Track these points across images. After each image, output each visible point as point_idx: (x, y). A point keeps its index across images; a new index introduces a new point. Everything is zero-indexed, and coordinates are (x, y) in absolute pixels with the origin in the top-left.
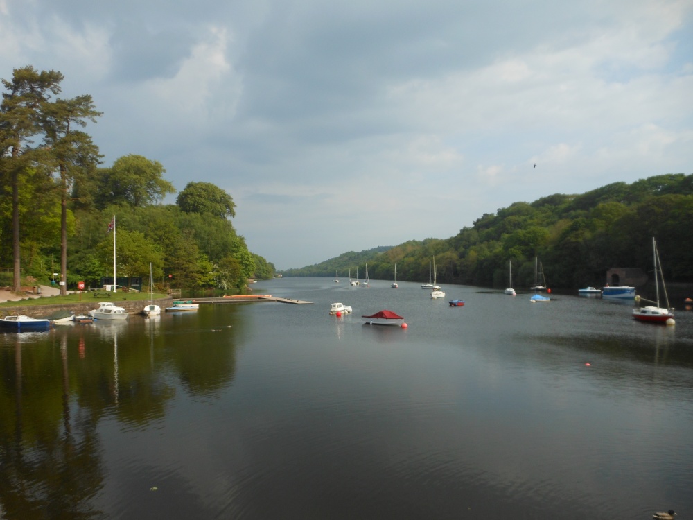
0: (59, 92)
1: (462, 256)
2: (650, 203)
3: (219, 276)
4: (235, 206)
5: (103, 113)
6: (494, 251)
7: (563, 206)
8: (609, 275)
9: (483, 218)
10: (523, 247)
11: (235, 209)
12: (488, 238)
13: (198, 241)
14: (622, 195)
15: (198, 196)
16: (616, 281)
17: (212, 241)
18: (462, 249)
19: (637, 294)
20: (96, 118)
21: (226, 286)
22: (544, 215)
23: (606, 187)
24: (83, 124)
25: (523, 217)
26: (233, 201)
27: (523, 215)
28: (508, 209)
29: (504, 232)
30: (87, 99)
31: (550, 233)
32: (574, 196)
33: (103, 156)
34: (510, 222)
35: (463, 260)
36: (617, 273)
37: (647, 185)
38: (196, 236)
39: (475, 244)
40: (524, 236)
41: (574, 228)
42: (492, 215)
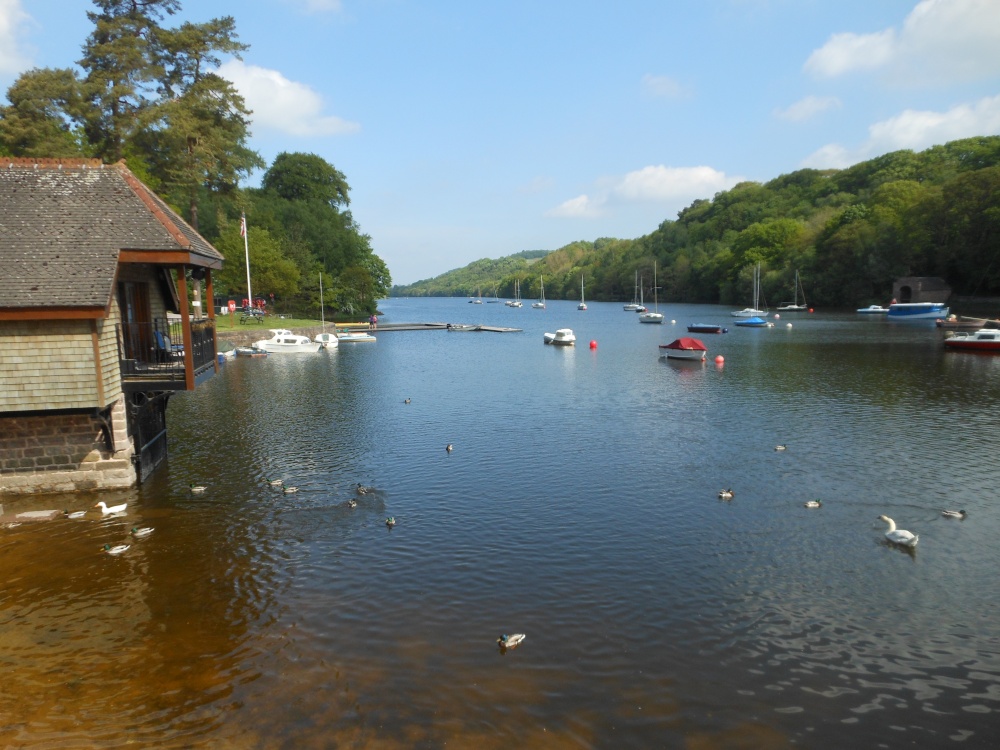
0: (177, 11)
1: (665, 264)
2: (964, 181)
3: (342, 295)
4: (350, 189)
5: (249, 46)
6: (717, 256)
7: (816, 188)
8: (897, 288)
9: (693, 206)
10: (765, 250)
11: (350, 194)
12: (704, 236)
13: (309, 242)
14: (908, 169)
15: (298, 174)
16: (906, 296)
17: (327, 242)
18: (664, 254)
19: (951, 312)
20: (241, 53)
21: (352, 309)
22: (787, 201)
23: (883, 157)
24: (217, 62)
25: (756, 205)
26: (346, 181)
27: (755, 201)
28: (731, 193)
29: (727, 227)
30: (227, 23)
31: (805, 228)
32: (830, 171)
33: (252, 112)
34: (736, 211)
35: (667, 269)
36: (909, 285)
37: (944, 155)
38: (307, 234)
39: (683, 246)
40: (767, 232)
41: (843, 221)
42: (706, 201)
